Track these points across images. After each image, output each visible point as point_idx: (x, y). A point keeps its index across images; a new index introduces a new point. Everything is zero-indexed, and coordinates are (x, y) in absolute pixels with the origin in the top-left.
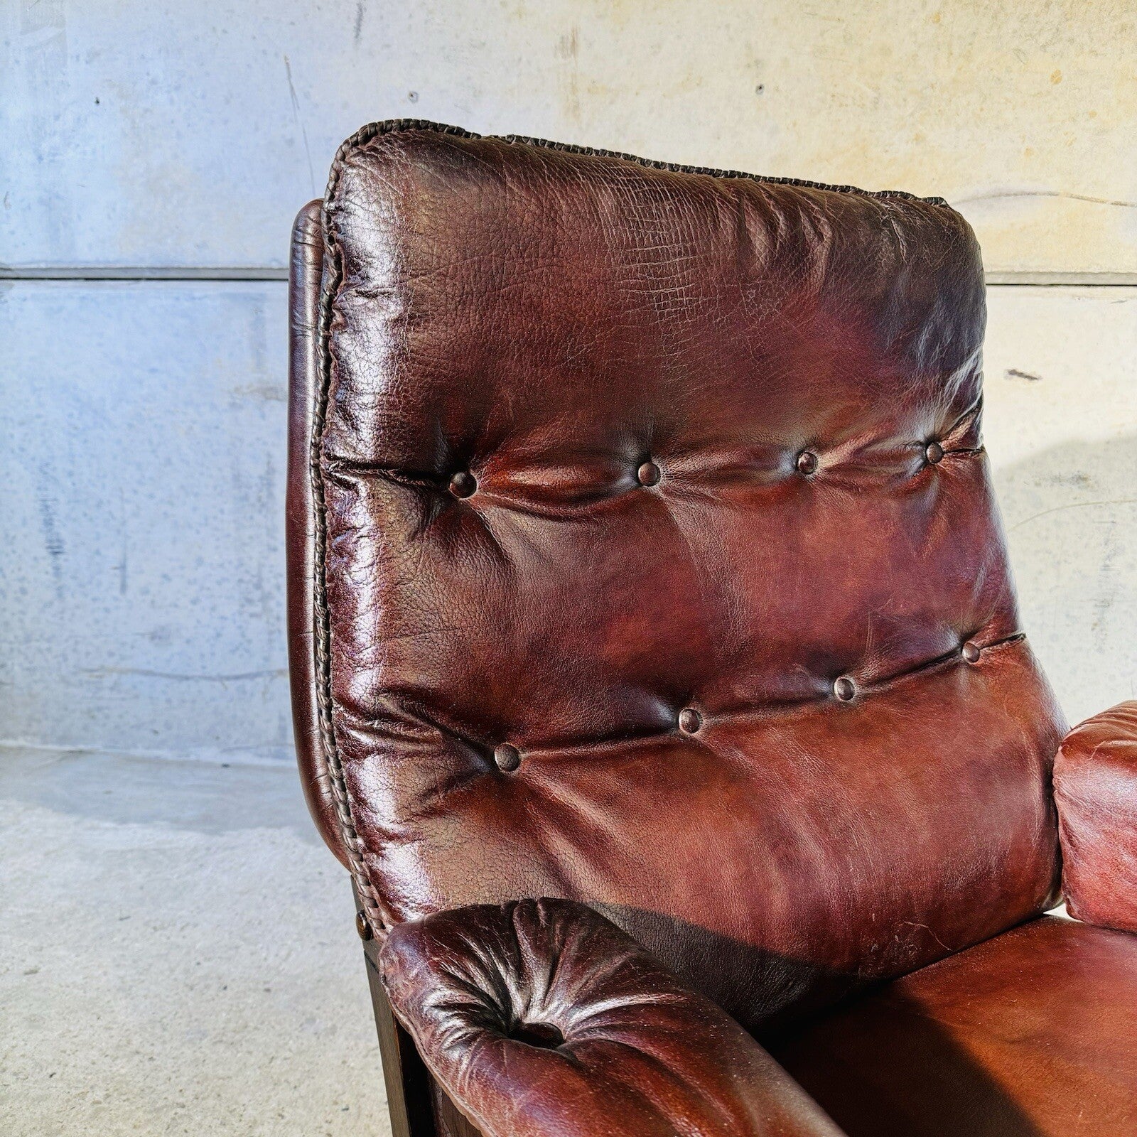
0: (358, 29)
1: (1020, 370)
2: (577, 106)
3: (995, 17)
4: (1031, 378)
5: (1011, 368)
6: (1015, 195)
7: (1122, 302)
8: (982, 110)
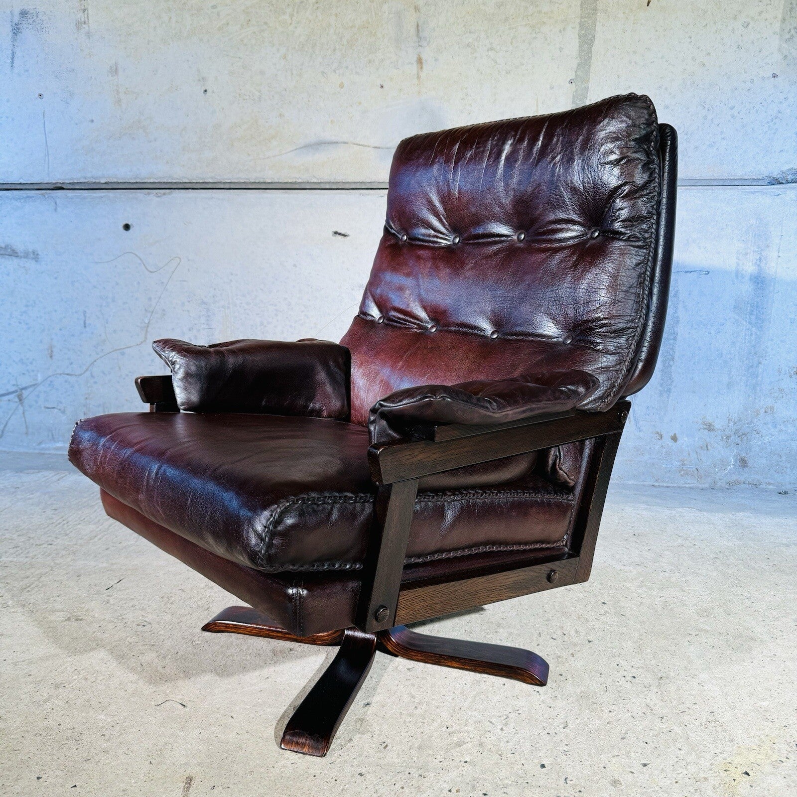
0: (12, 62)
1: (339, 231)
2: (120, 101)
3: (311, 56)
4: (344, 235)
5: (335, 230)
6: (328, 143)
7: (383, 196)
8: (309, 101)
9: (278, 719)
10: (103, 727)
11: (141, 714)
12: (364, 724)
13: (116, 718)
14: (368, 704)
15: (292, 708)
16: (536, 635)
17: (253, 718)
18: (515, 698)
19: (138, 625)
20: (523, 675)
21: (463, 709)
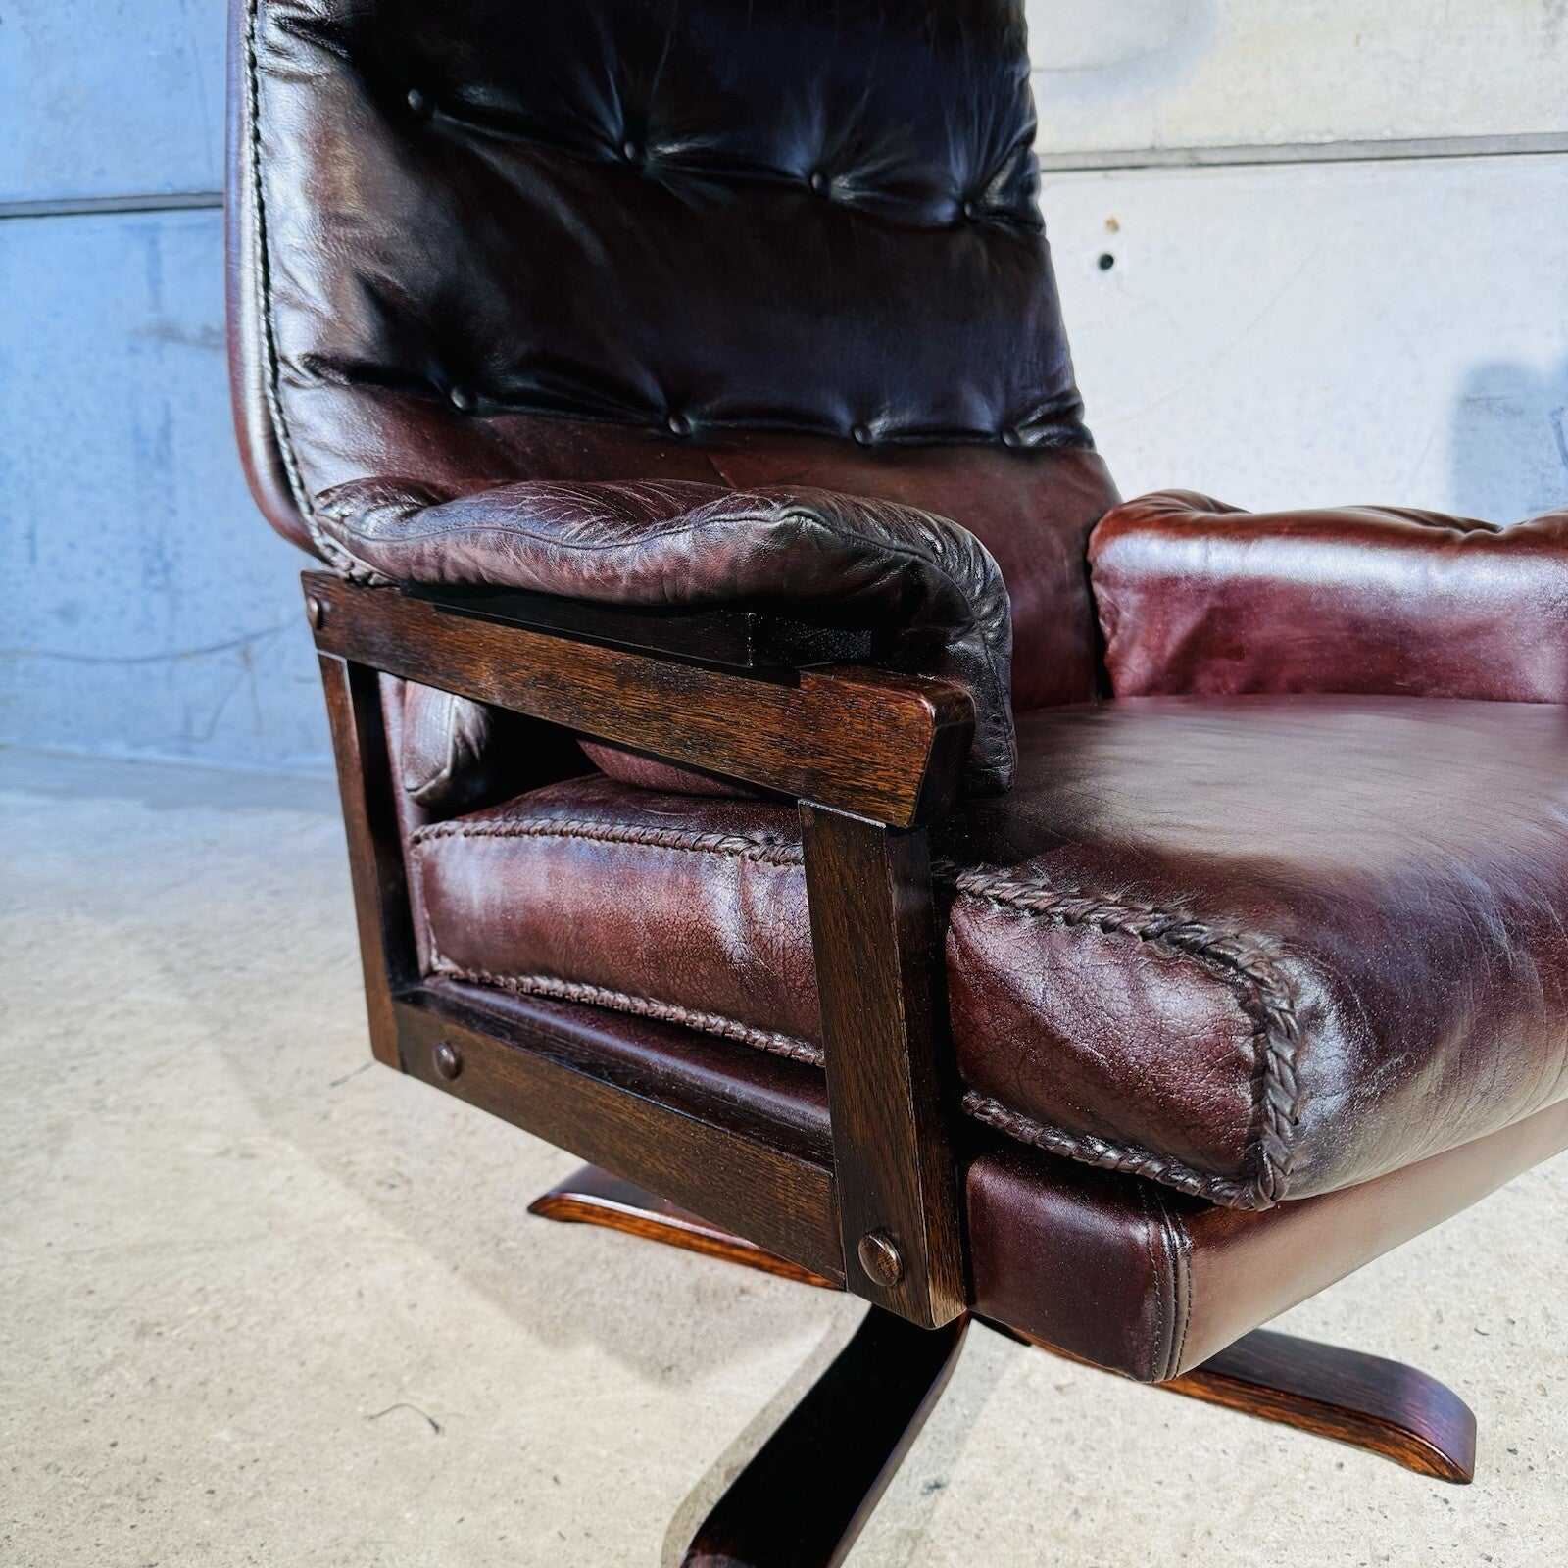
9: (678, 1503)
10: (216, 1467)
11: (323, 1438)
12: (921, 1552)
13: (256, 1444)
14: (937, 1486)
15: (723, 1470)
16: (1428, 1318)
17: (612, 1490)
18: (1375, 1515)
19: (380, 1183)
20: (1401, 1445)
21: (1217, 1535)
